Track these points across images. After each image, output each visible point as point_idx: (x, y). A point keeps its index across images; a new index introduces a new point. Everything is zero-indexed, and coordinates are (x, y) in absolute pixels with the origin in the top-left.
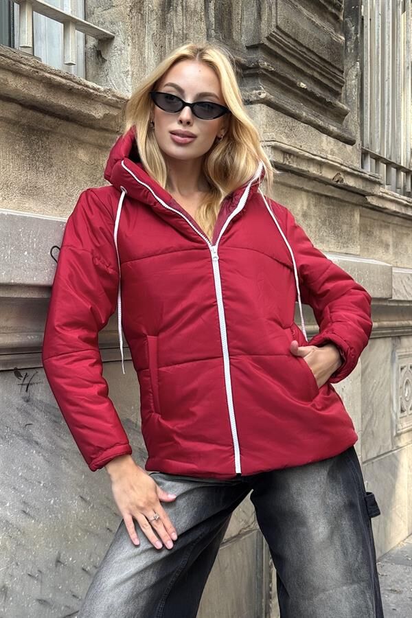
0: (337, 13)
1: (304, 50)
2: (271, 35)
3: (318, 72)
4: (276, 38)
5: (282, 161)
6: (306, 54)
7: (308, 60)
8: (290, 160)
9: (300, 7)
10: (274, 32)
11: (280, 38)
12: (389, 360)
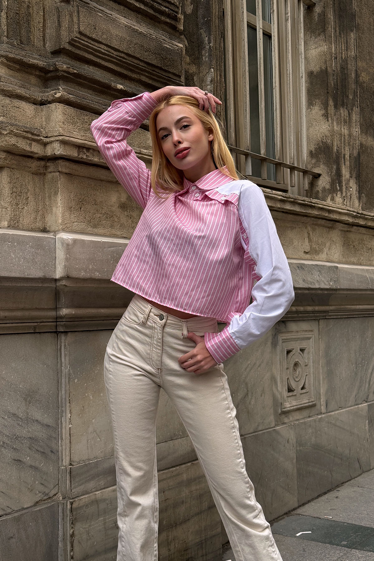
0: (173, 22)
1: (123, 55)
2: (72, 39)
3: (147, 77)
4: (80, 43)
5: (76, 155)
6: (124, 58)
7: (130, 64)
8: (88, 154)
9: (115, 15)
10: (76, 37)
11: (87, 44)
12: (269, 344)
